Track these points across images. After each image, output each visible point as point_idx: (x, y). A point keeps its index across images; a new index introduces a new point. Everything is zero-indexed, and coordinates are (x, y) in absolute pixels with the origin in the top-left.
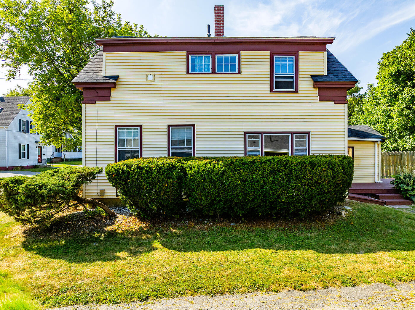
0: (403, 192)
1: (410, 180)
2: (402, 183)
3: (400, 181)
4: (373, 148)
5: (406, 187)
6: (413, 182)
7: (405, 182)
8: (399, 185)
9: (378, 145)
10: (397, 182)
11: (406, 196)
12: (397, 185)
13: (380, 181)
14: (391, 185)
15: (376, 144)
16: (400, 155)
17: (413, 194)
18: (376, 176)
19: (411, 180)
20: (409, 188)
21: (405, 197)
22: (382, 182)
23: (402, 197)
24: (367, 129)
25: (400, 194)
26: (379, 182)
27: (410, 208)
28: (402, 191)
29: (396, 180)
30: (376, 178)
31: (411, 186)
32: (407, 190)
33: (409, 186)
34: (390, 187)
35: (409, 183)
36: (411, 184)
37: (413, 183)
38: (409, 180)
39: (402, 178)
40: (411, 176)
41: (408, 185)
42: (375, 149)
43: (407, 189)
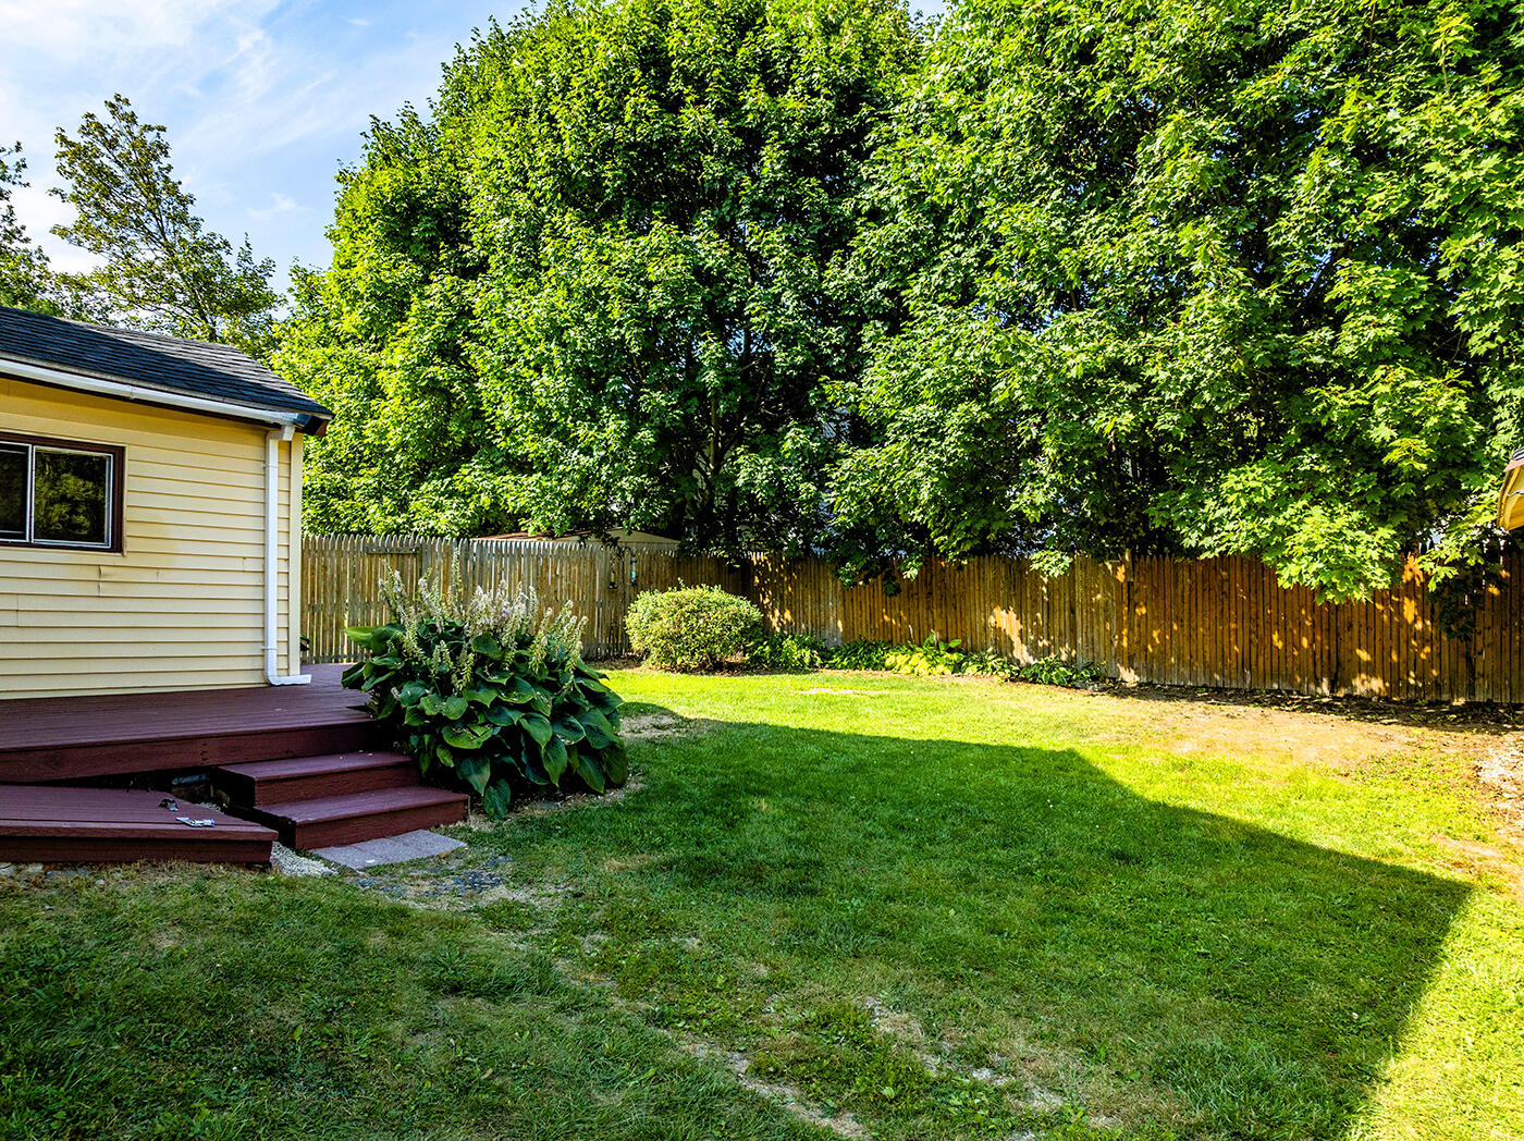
0: (414, 740)
1: (456, 652)
2: (408, 674)
3: (400, 665)
4: (256, 467)
5: (432, 707)
6: (474, 668)
7: (426, 671)
8: (394, 690)
9: (284, 453)
10: (378, 670)
11: (435, 760)
12: (382, 691)
13: (298, 677)
14: (348, 691)
15: (273, 445)
16: (415, 554)
17: (475, 745)
18: (272, 644)
19: (464, 652)
20: (453, 709)
21: (425, 767)
22: (307, 679)
23: (407, 775)
24: (228, 358)
25: (399, 752)
26: (288, 681)
27: (458, 854)
28: (411, 730)
29: (376, 660)
30: (272, 656)
31: (460, 696)
32: (441, 720)
33: (450, 694)
34: (340, 708)
35: (451, 672)
36: (460, 677)
37: (474, 676)
38: (453, 657)
39: (409, 638)
40: (460, 630)
41: (444, 687)
42: (265, 475)
43: (439, 715)
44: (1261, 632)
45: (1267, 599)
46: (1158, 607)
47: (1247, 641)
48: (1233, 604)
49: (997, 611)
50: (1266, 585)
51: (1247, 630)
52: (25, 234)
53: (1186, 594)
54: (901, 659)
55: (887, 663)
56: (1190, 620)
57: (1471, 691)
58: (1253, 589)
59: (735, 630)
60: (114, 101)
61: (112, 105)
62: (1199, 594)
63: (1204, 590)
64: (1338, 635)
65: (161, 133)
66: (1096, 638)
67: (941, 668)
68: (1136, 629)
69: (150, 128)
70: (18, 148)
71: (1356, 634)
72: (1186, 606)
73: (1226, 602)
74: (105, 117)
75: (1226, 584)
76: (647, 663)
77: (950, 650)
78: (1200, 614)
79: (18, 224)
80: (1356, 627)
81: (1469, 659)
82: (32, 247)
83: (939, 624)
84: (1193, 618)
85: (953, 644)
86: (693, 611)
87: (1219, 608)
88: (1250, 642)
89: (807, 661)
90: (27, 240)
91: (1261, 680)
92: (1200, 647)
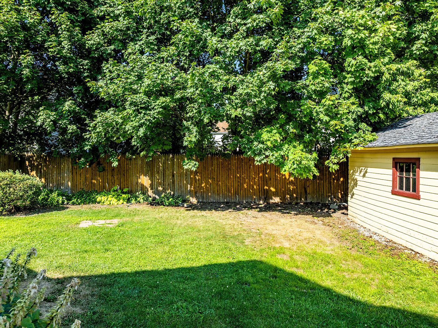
44: (242, 182)
45: (244, 170)
46: (205, 174)
47: (237, 185)
48: (232, 172)
49: (142, 177)
50: (243, 165)
51: (237, 181)
53: (216, 169)
54: (104, 198)
55: (98, 200)
56: (217, 178)
57: (306, 199)
58: (239, 167)
59: (30, 193)
62: (221, 169)
63: (222, 168)
64: (267, 182)
66: (182, 186)
67: (121, 201)
68: (198, 182)
71: (272, 181)
72: (216, 173)
73: (230, 172)
75: (230, 165)
77: (124, 193)
78: (221, 176)
80: (272, 179)
81: (305, 189)
83: (117, 182)
84: (218, 177)
85: (125, 190)
86: (7, 184)
87: (227, 174)
88: (238, 185)
89: (60, 202)
91: (242, 198)
92: (221, 187)
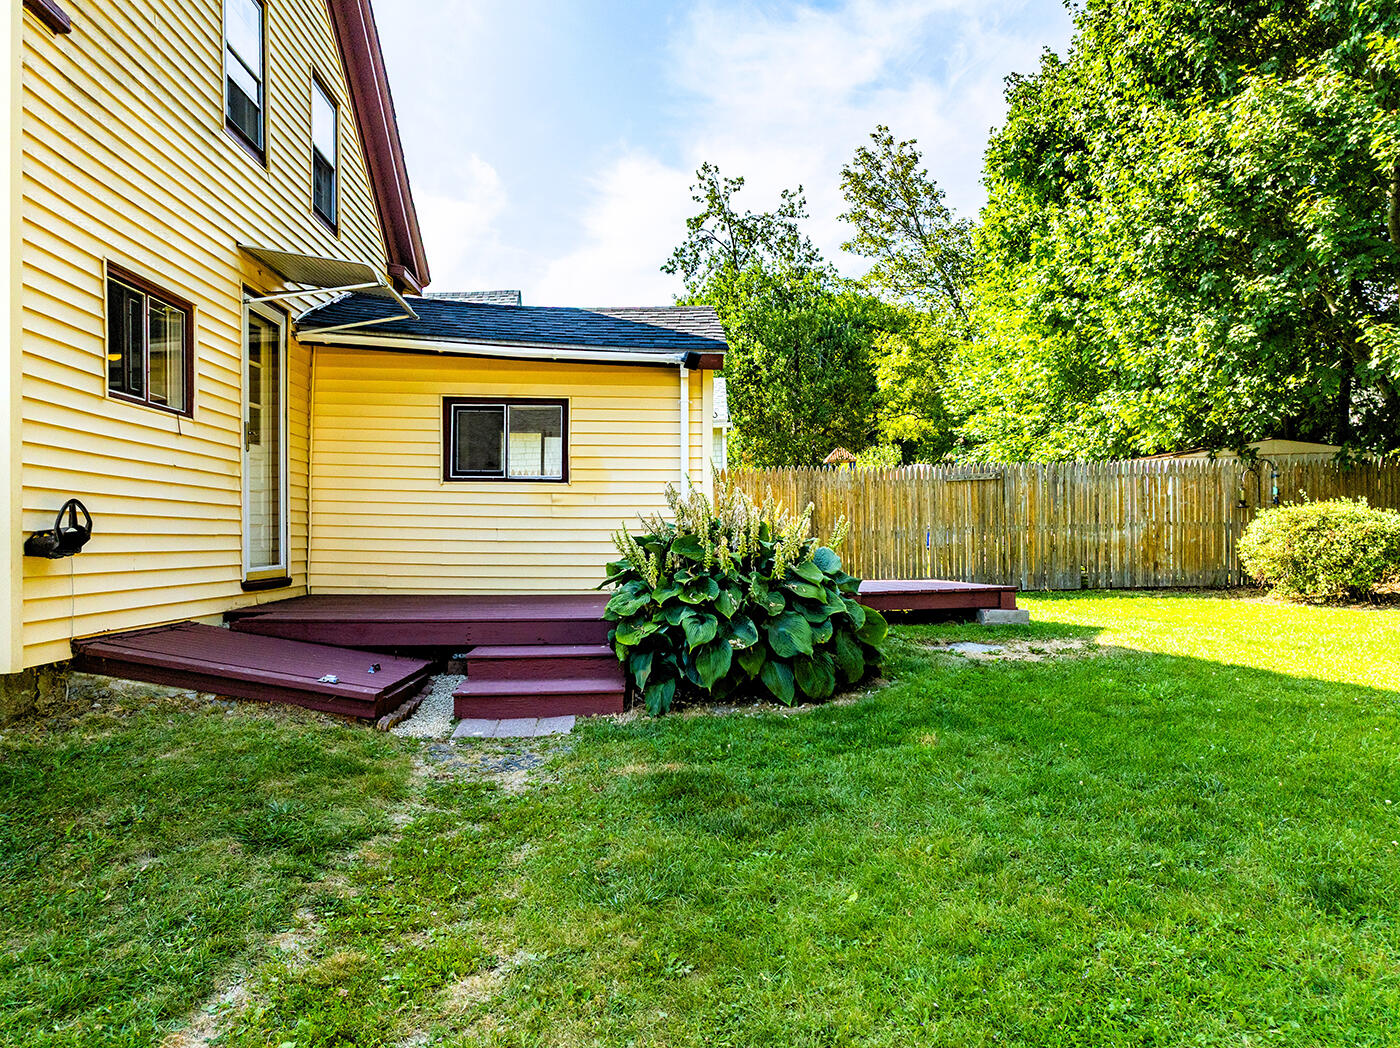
15: (684, 383)
52: (820, 254)
60: (877, 133)
61: (874, 136)
65: (913, 145)
69: (905, 144)
70: (801, 190)
74: (872, 147)
76: (1272, 593)
79: (813, 248)
82: (825, 263)
90: (821, 259)
